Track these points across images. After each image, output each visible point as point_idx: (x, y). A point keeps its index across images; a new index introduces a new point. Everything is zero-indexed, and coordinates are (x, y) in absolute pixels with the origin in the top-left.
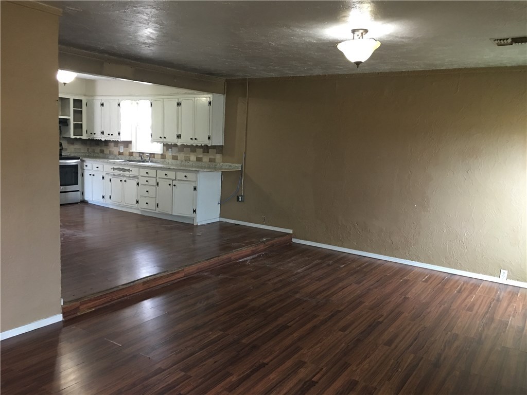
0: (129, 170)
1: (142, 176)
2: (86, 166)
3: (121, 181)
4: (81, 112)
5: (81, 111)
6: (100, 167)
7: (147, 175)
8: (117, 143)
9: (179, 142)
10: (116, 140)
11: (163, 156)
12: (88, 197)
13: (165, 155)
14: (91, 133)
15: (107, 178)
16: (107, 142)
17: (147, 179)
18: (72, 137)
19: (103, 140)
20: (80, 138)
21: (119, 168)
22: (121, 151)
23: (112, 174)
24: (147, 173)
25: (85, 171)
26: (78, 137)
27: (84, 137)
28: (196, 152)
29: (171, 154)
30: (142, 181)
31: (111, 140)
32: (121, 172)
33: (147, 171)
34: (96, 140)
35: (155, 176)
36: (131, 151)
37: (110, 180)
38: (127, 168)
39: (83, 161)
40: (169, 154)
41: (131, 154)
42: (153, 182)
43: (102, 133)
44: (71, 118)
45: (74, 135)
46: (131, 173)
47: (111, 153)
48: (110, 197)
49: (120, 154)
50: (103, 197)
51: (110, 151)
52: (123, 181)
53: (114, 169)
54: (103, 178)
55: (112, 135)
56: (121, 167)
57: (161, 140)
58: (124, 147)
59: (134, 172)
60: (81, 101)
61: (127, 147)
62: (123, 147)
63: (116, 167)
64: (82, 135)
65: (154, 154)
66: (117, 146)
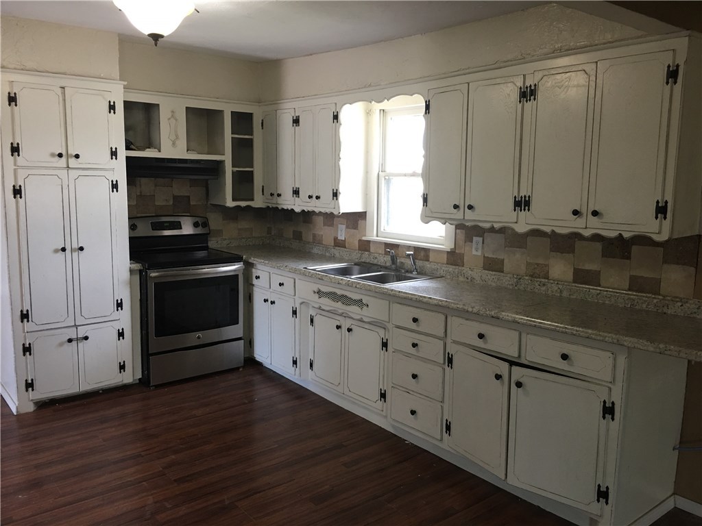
0: (359, 303)
1: (398, 327)
2: (258, 277)
3: (338, 327)
4: (249, 144)
5: (251, 140)
6: (289, 283)
7: (413, 326)
8: (330, 218)
9: (523, 223)
10: (328, 211)
11: (454, 257)
12: (261, 354)
13: (461, 256)
14: (272, 195)
15: (304, 315)
16: (307, 216)
17: (417, 338)
18: (230, 203)
19: (298, 210)
20: (248, 207)
21: (334, 294)
22: (341, 237)
23: (317, 306)
24: (415, 320)
25: (255, 289)
26: (243, 204)
27: (258, 202)
28: (573, 252)
29: (479, 253)
30: (400, 341)
31: (317, 210)
32: (339, 306)
33: (417, 313)
34: (283, 209)
35: (442, 334)
36: (364, 238)
37: (312, 321)
38: (355, 297)
39: (249, 266)
40: (475, 251)
41: (365, 246)
42: (433, 349)
43: (296, 192)
44: (227, 158)
45: (234, 200)
46: (365, 311)
47: (317, 241)
48: (311, 365)
49: (339, 244)
50: (295, 362)
51: (314, 236)
52: (344, 329)
53: (320, 293)
54: (295, 313)
55: (318, 198)
56: (339, 292)
57: (458, 215)
58: (347, 227)
59: (376, 309)
60: (250, 115)
61: (355, 227)
62: (344, 226)
63: (324, 289)
64: (253, 200)
65: (426, 250)
66: (332, 225)
